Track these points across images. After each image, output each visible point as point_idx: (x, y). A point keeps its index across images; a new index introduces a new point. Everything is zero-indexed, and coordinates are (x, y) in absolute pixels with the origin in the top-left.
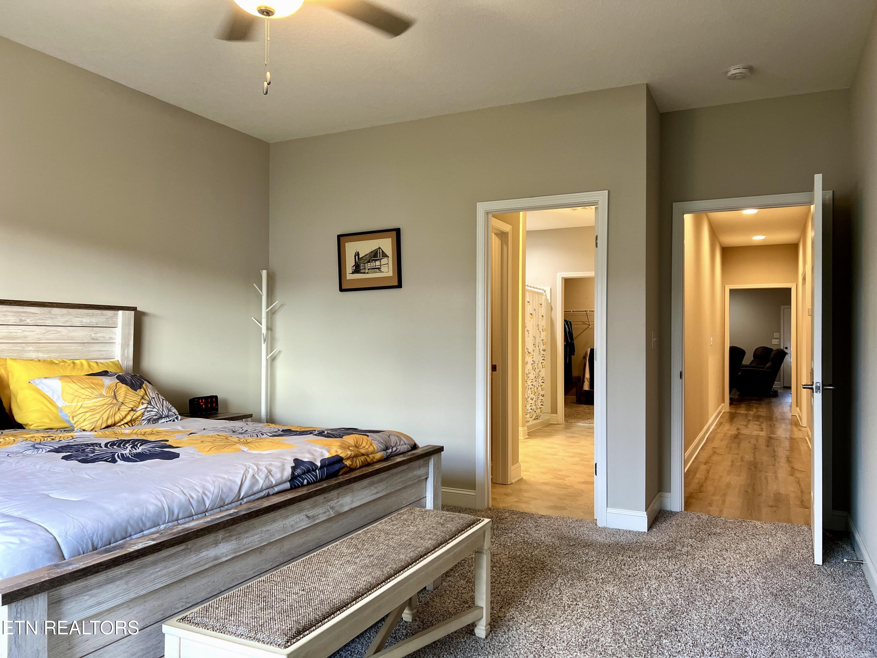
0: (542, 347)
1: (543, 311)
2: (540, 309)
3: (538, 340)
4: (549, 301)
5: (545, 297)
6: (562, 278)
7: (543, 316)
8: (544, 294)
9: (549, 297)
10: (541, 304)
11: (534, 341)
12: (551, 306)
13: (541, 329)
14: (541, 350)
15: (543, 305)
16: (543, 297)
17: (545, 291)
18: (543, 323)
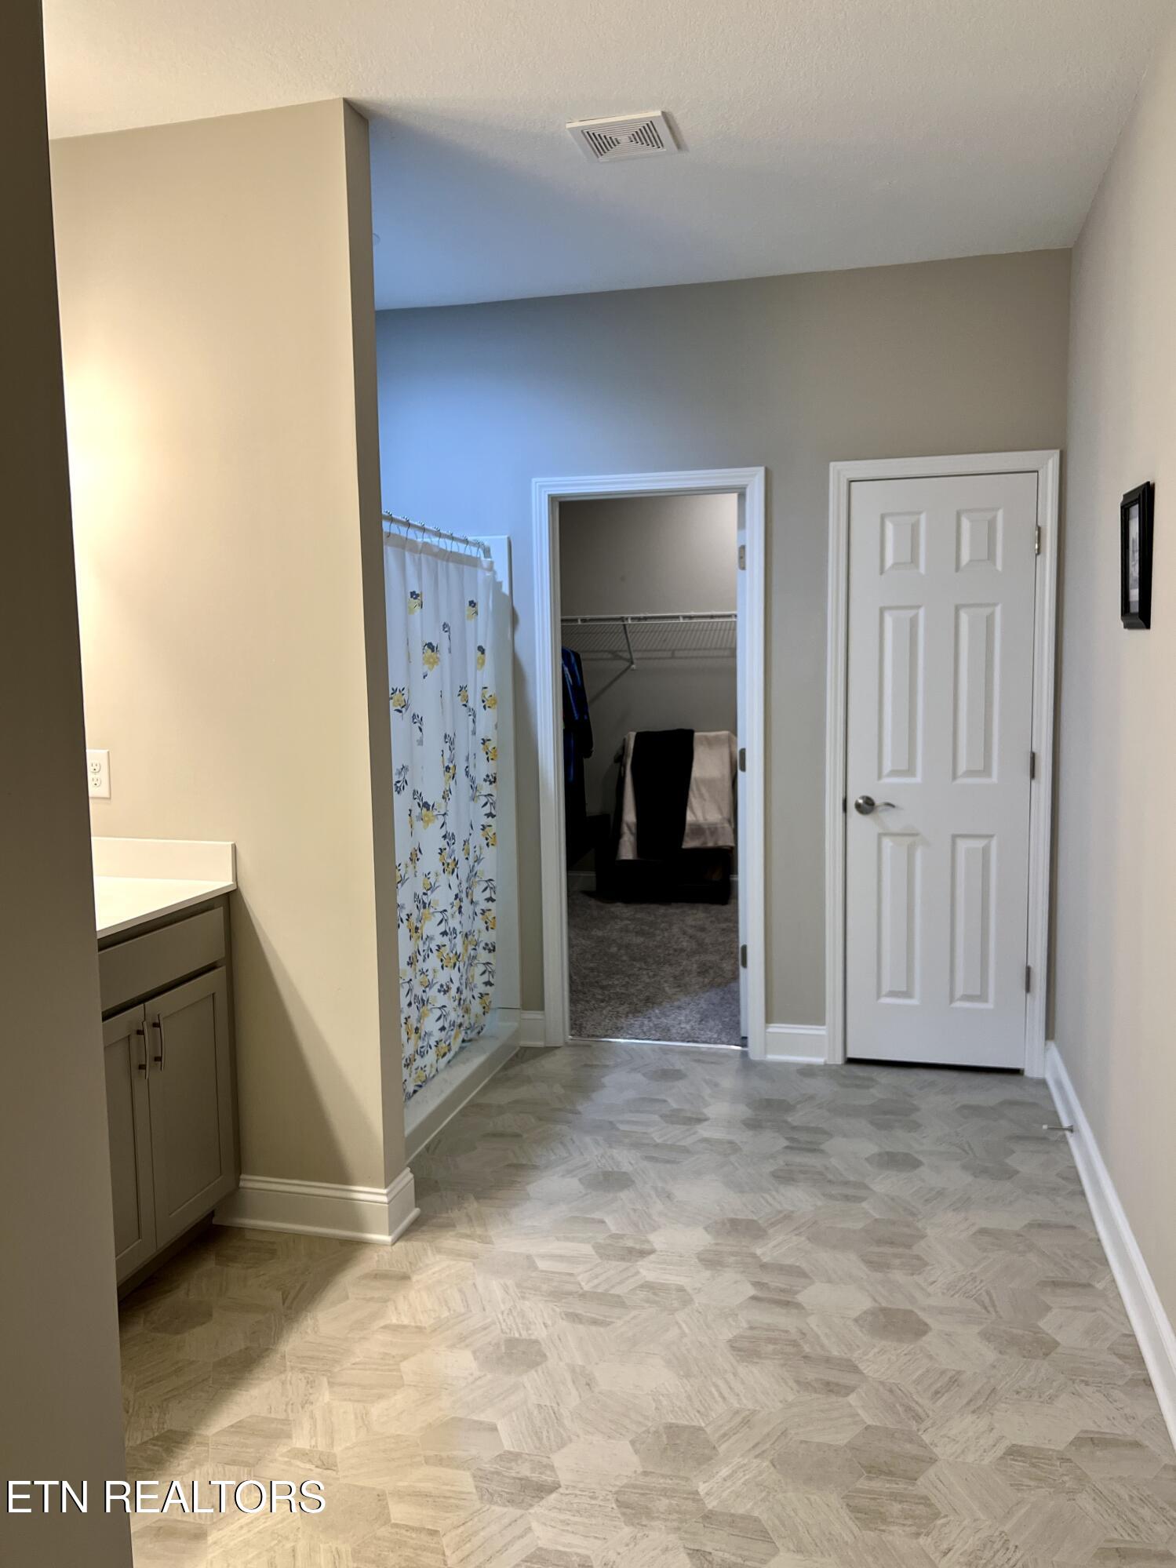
0: (483, 768)
1: (482, 629)
2: (470, 624)
3: (466, 745)
4: (505, 589)
5: (488, 574)
6: (552, 499)
7: (481, 650)
8: (485, 562)
9: (502, 576)
10: (472, 604)
11: (447, 754)
12: (513, 609)
13: (475, 702)
14: (479, 781)
15: (480, 607)
16: (482, 575)
17: (487, 552)
18: (484, 677)
